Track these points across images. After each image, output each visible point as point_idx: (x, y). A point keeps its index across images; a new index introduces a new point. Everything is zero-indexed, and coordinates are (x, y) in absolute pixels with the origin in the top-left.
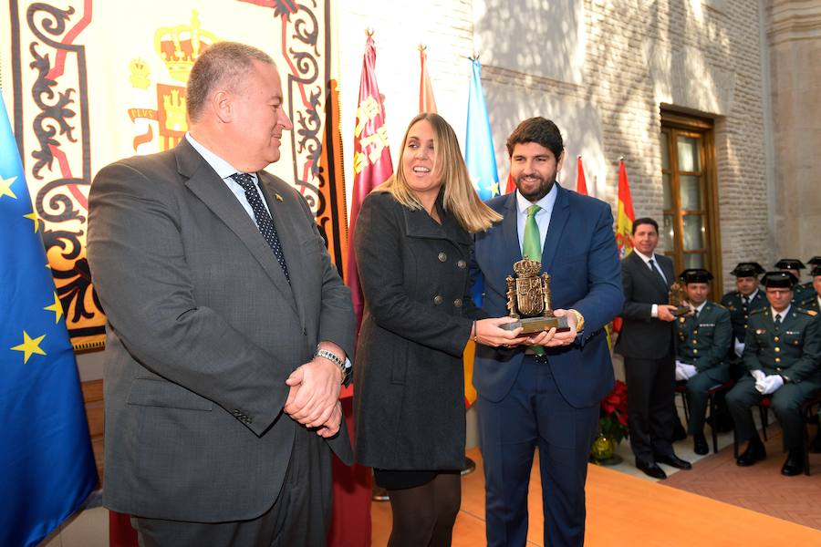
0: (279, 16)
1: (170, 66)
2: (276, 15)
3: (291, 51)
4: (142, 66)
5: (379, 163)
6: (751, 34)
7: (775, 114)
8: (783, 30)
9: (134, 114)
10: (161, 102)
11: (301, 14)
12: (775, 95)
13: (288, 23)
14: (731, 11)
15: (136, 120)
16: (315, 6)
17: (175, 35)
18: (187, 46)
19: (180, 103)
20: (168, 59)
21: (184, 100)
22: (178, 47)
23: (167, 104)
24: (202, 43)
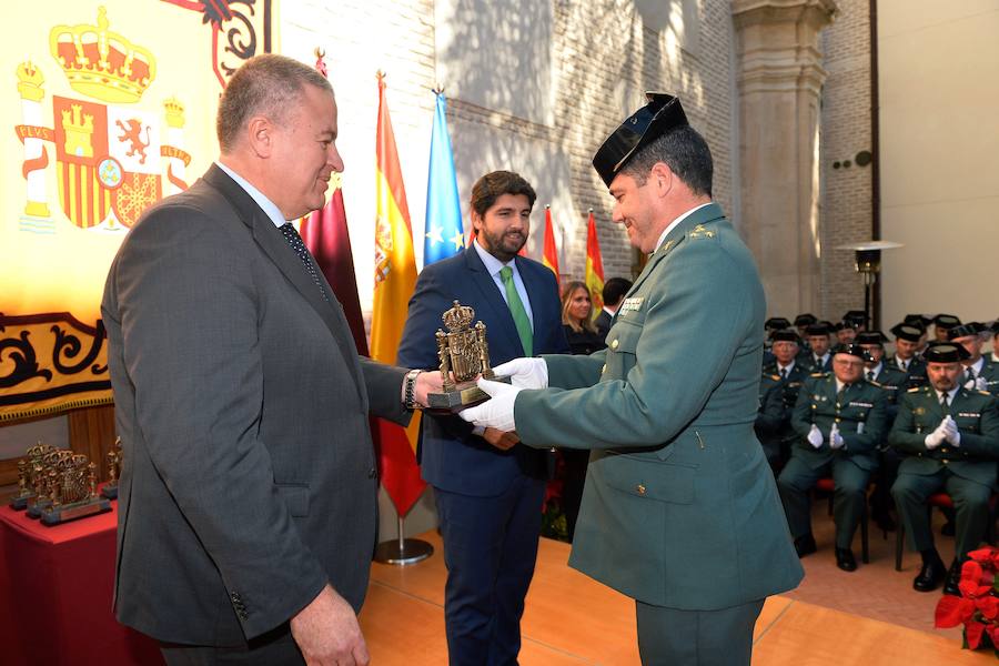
0: (209, 23)
1: (70, 74)
2: (205, 21)
3: (224, 67)
4: (33, 73)
6: (722, 81)
7: (743, 169)
8: (752, 80)
9: (23, 132)
10: (58, 119)
11: (236, 23)
12: (743, 147)
13: (220, 32)
14: (703, 55)
15: (26, 140)
16: (253, 13)
17: (76, 36)
18: (92, 51)
19: (83, 122)
20: (68, 66)
21: (89, 119)
22: (81, 52)
23: (66, 121)
24: (112, 50)
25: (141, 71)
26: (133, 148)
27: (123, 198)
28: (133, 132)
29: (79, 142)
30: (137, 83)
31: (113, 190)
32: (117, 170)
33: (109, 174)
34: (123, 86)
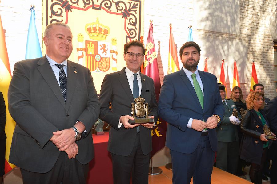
0: (124, 18)
1: (90, 35)
2: (123, 17)
3: (128, 28)
4: (81, 36)
5: (153, 64)
10: (86, 46)
11: (131, 17)
13: (127, 20)
15: (79, 51)
16: (136, 13)
17: (91, 26)
18: (95, 29)
19: (92, 46)
20: (89, 33)
21: (93, 45)
22: (92, 29)
23: (88, 46)
24: (99, 28)
25: (106, 32)
26: (104, 51)
27: (101, 64)
28: (104, 48)
29: (91, 51)
30: (105, 35)
31: (98, 62)
32: (100, 57)
33: (98, 58)
34: (102, 36)
